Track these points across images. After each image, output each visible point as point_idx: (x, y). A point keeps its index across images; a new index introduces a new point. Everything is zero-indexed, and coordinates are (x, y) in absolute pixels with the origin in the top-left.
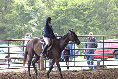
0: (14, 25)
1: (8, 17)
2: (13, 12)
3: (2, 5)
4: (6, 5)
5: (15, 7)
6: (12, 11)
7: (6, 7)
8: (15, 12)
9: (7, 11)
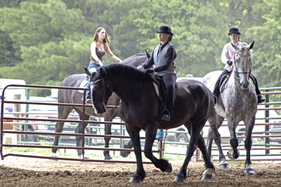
0: (268, 55)
1: (255, 33)
2: (268, 22)
3: (241, 3)
4: (251, 3)
5: (273, 9)
6: (267, 18)
7: (250, 10)
8: (273, 20)
9: (253, 19)
